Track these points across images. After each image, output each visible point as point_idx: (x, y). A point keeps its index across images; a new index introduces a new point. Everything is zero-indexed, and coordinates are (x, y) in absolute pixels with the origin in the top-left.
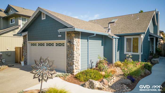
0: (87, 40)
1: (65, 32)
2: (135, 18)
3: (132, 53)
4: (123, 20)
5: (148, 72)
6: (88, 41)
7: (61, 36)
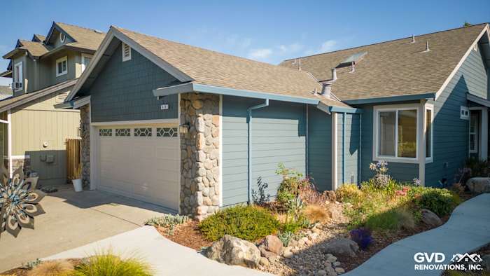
0: (245, 119)
1: (177, 95)
2: (418, 50)
3: (397, 157)
4: (380, 57)
5: (433, 219)
6: (248, 122)
7: (167, 107)
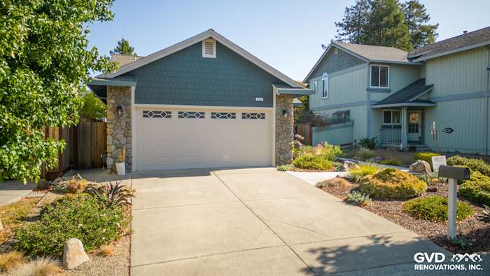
7: (262, 99)
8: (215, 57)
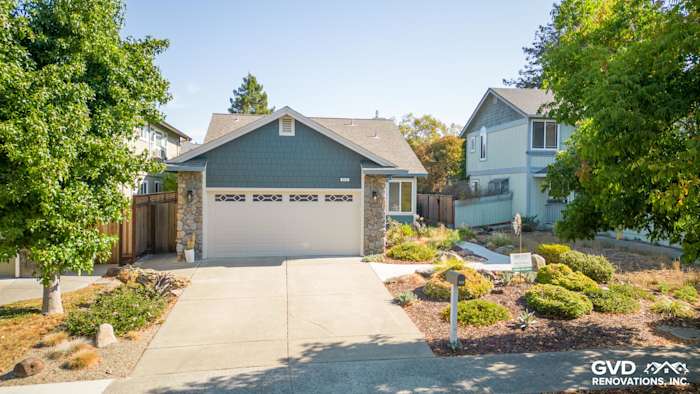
3: (401, 212)
7: (348, 180)
8: (293, 134)
